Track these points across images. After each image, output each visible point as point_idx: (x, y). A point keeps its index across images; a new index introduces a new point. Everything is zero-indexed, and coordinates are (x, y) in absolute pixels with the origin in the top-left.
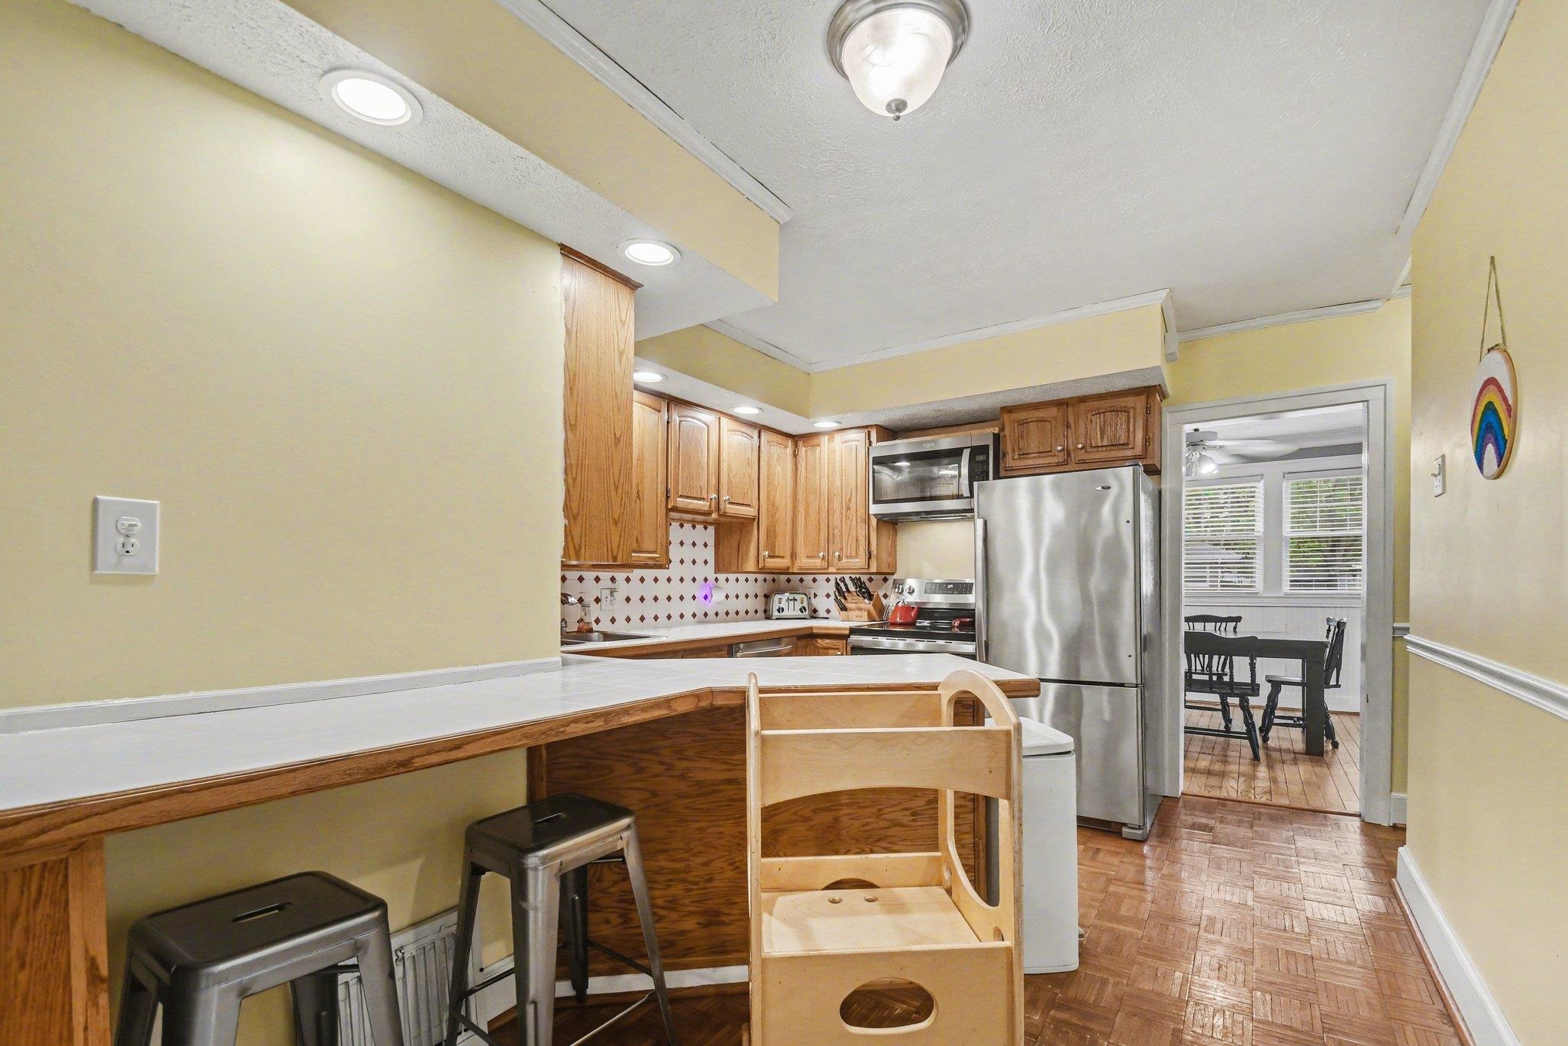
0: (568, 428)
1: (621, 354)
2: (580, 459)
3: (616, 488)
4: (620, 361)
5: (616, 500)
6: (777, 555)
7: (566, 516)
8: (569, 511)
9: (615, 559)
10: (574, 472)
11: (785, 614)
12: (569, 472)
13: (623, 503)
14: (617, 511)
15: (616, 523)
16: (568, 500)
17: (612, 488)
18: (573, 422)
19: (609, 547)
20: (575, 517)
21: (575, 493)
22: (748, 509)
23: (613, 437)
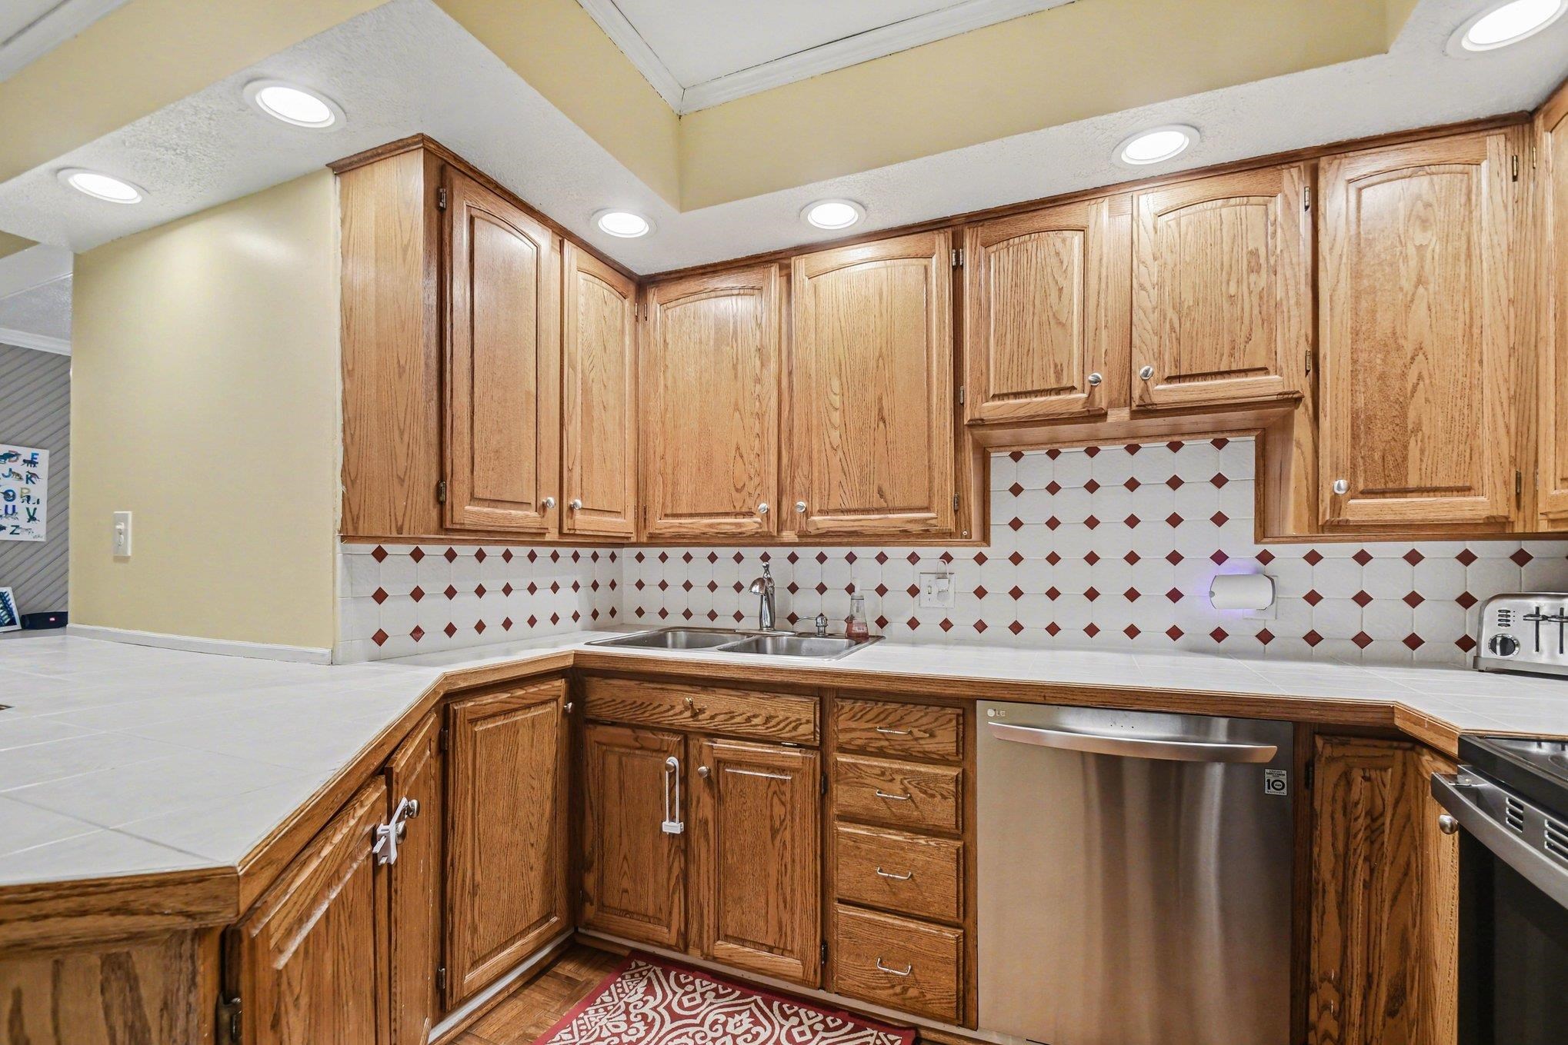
0: (346, 376)
1: (405, 250)
2: (358, 410)
3: (402, 433)
4: (404, 261)
5: (401, 451)
6: (1413, 482)
7: (344, 483)
8: (349, 476)
9: (400, 530)
10: (353, 426)
11: (1517, 658)
12: (347, 429)
13: (410, 452)
14: (402, 462)
15: (402, 481)
16: (346, 463)
17: (397, 433)
18: (350, 367)
19: (392, 515)
20: (353, 482)
21: (354, 453)
22: (1261, 378)
23: (396, 366)
